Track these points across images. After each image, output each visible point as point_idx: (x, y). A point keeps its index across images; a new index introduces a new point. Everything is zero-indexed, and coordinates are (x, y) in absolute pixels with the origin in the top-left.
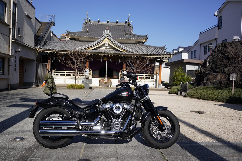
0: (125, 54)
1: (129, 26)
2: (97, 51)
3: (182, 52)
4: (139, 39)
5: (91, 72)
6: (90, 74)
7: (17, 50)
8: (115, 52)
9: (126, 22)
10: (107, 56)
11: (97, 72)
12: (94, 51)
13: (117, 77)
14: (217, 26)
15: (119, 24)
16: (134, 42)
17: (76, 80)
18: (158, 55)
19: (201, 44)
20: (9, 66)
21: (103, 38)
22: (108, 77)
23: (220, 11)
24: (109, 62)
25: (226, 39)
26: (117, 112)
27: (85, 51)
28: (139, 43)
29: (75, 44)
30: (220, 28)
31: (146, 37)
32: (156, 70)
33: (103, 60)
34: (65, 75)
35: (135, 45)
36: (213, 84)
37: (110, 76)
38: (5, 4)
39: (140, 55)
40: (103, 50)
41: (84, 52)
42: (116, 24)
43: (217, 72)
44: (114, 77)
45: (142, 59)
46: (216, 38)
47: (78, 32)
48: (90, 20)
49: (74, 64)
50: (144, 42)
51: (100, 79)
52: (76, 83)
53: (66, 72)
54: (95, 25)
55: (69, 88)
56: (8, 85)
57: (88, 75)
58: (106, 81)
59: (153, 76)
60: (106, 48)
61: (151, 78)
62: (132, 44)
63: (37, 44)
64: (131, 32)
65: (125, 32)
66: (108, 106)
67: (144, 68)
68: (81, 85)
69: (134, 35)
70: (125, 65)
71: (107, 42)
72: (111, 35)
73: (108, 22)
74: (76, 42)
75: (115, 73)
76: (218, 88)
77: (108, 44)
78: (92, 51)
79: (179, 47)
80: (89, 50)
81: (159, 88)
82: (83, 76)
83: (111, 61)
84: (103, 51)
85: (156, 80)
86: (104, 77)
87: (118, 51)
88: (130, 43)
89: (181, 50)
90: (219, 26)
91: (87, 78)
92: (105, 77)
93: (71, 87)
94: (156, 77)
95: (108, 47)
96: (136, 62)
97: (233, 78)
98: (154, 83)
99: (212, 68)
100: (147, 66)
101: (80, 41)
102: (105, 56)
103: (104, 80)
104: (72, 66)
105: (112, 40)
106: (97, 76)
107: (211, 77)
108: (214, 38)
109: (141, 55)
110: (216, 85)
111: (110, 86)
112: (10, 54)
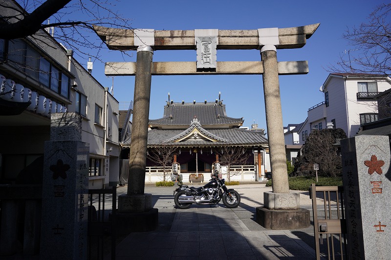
0: (217, 145)
1: (220, 106)
2: (185, 143)
3: (292, 132)
4: (233, 124)
5: (179, 166)
6: (178, 169)
7: (109, 150)
8: (205, 142)
9: (216, 102)
10: (197, 148)
11: (186, 166)
12: (182, 143)
13: (209, 170)
14: (324, 103)
15: (208, 104)
16: (228, 127)
17: (165, 177)
18: (254, 144)
19: (311, 123)
20: (104, 166)
21: (191, 127)
22: (199, 171)
23: (325, 87)
24: (199, 153)
25: (335, 119)
26: (211, 192)
27: (173, 144)
28: (234, 127)
29: (158, 134)
30: (327, 105)
31: (241, 120)
32: (256, 160)
33: (192, 152)
34: (150, 171)
35: (229, 130)
36: (305, 173)
37: (202, 170)
38: (102, 109)
39: (233, 144)
40: (192, 140)
41: (171, 145)
42: (204, 104)
43: (308, 162)
44: (207, 170)
45: (237, 149)
46: (324, 117)
47: (160, 119)
48: (172, 102)
49: (162, 159)
50: (240, 126)
51: (190, 174)
52: (164, 180)
53: (150, 167)
54: (178, 107)
55: (158, 186)
56: (103, 185)
57: (176, 170)
58: (197, 176)
59: (254, 167)
60: (195, 138)
61: (249, 170)
62: (225, 129)
63: (120, 140)
64: (223, 114)
65: (217, 115)
66: (206, 189)
67: (239, 159)
68: (170, 182)
69: (228, 118)
70: (217, 156)
71: (196, 132)
72: (200, 124)
73: (194, 103)
74: (159, 132)
75: (206, 165)
76: (307, 178)
77: (198, 134)
78: (180, 143)
79: (290, 125)
80: (177, 142)
81: (259, 181)
82: (170, 171)
83: (202, 153)
84: (192, 143)
85: (256, 172)
86: (194, 171)
87: (209, 141)
88: (222, 129)
89: (292, 128)
90: (327, 104)
91: (176, 174)
92: (196, 171)
93: (160, 185)
94: (256, 168)
95: (197, 138)
96: (230, 153)
97: (316, 168)
98: (254, 175)
99: (305, 158)
100: (243, 156)
101: (163, 130)
102: (194, 148)
103: (194, 175)
104: (161, 162)
105: (202, 129)
106: (186, 171)
107: (303, 167)
108: (322, 117)
109: (235, 144)
110: (306, 175)
111: (202, 182)
112: (105, 155)
